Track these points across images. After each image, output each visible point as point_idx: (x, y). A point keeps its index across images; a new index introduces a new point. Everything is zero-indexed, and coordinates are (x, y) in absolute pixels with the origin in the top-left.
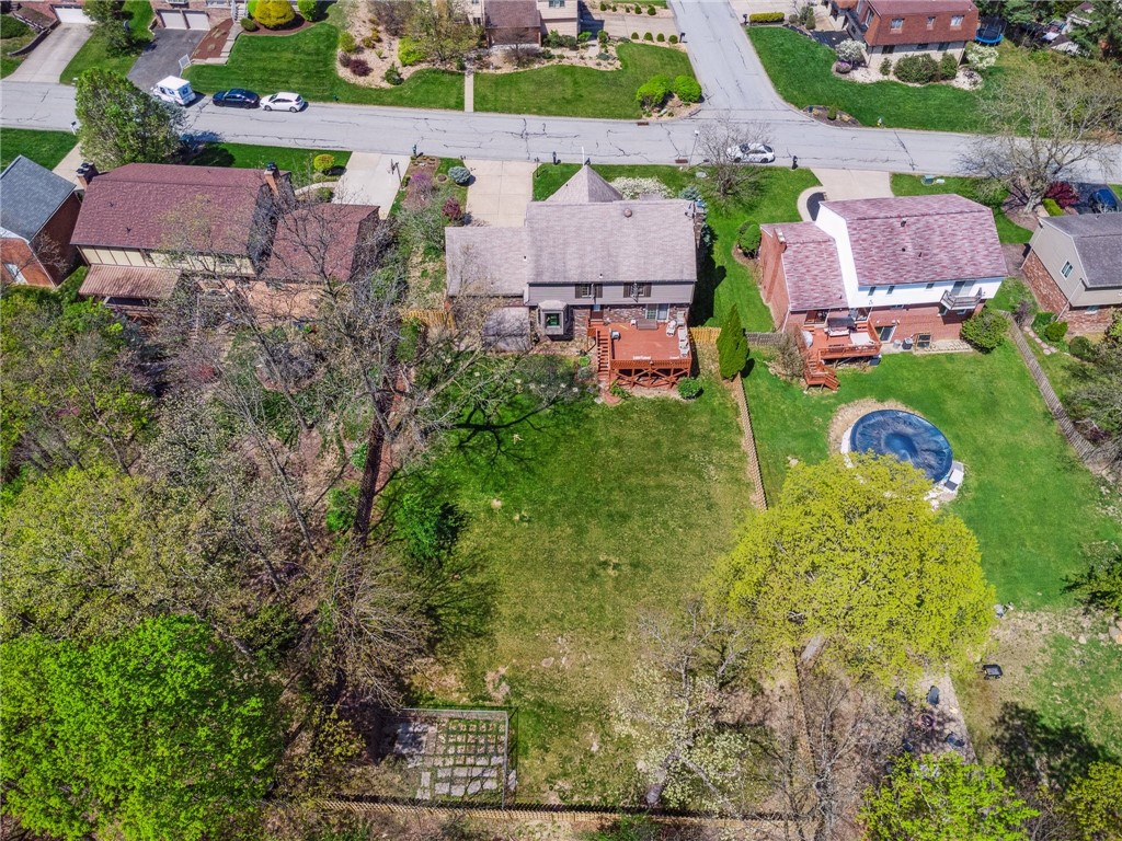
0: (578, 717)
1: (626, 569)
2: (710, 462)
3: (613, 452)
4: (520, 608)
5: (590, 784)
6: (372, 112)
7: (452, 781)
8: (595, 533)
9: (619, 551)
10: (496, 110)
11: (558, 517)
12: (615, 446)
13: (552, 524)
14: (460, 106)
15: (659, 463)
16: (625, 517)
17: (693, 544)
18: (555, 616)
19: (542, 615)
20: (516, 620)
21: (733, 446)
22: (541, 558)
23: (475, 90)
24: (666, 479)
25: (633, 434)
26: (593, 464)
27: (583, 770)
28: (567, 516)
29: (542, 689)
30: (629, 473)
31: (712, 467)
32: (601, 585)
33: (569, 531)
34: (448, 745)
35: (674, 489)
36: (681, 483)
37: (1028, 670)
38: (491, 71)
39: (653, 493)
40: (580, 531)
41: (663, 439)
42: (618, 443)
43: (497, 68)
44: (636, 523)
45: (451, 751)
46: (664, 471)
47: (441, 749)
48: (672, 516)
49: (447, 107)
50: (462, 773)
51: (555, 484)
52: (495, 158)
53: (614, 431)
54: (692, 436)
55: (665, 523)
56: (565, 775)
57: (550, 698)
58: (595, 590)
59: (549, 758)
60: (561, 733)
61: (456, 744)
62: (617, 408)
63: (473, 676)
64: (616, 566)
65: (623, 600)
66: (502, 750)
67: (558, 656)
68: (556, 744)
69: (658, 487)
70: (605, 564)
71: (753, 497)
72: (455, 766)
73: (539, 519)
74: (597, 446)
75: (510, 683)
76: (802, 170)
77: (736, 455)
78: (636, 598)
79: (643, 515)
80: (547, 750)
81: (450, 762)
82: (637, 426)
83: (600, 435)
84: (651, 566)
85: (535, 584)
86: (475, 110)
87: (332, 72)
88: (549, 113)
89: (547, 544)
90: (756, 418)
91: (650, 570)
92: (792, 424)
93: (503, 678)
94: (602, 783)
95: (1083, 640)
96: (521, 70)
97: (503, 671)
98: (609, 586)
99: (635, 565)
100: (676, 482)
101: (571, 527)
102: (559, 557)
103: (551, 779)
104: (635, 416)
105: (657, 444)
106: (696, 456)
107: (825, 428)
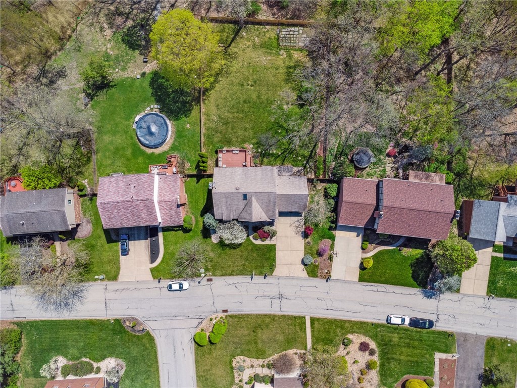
0: (261, 46)
1: (245, 84)
2: (216, 122)
3: (247, 126)
4: (277, 72)
5: (258, 30)
6: (354, 314)
7: (294, 31)
8: (254, 96)
9: (248, 90)
10: (295, 317)
11: (266, 102)
12: (247, 128)
13: (267, 99)
14: (313, 320)
15: (233, 121)
16: (245, 102)
17: (224, 93)
18: (267, 69)
19: (270, 70)
20: (278, 69)
21: (207, 129)
22: (271, 88)
23: (306, 335)
24: (231, 116)
25: (240, 132)
26: (254, 121)
27: (259, 33)
28: (263, 102)
29: (270, 53)
30: (242, 118)
31: (216, 120)
32: (253, 79)
33: (262, 97)
34: (295, 40)
35: (228, 112)
36: (226, 114)
37: (135, 62)
38: (298, 351)
39: (235, 110)
40: (259, 97)
41: (230, 130)
42: (245, 129)
43: (296, 354)
44: (242, 100)
45: (295, 38)
46: (231, 118)
47: (297, 39)
48: (230, 102)
49: (318, 320)
50: (291, 33)
51: (267, 114)
52: (293, 278)
53: (247, 134)
54: (221, 132)
55: (233, 99)
56: (264, 32)
57: (269, 51)
58: (255, 77)
59: (269, 36)
60: (265, 42)
61: (293, 40)
62: (245, 143)
63: (289, 56)
64: (248, 85)
65: (247, 74)
66: (281, 39)
67: (266, 60)
68: (267, 39)
69: (233, 113)
70: (252, 86)
71: (204, 110)
72: (293, 35)
73: (272, 101)
74: (253, 128)
75: (279, 54)
76: (157, 278)
77: (207, 125)
78: (243, 74)
79: (239, 102)
80: (269, 38)
81: (295, 36)
82: (239, 136)
83: (251, 132)
84: (238, 85)
85: (273, 79)
86: (304, 317)
87: (379, 345)
88: (269, 316)
89: (269, 93)
90: (198, 142)
91: (238, 83)
92: (186, 141)
93: (281, 55)
94: (255, 30)
95: (117, 70)
96: (283, 352)
97: (282, 57)
98: (251, 79)
99: (243, 85)
100: (228, 114)
101: (262, 98)
102: (266, 88)
103: (268, 31)
104: (239, 140)
105: (232, 129)
106: (220, 124)
107: (175, 140)
